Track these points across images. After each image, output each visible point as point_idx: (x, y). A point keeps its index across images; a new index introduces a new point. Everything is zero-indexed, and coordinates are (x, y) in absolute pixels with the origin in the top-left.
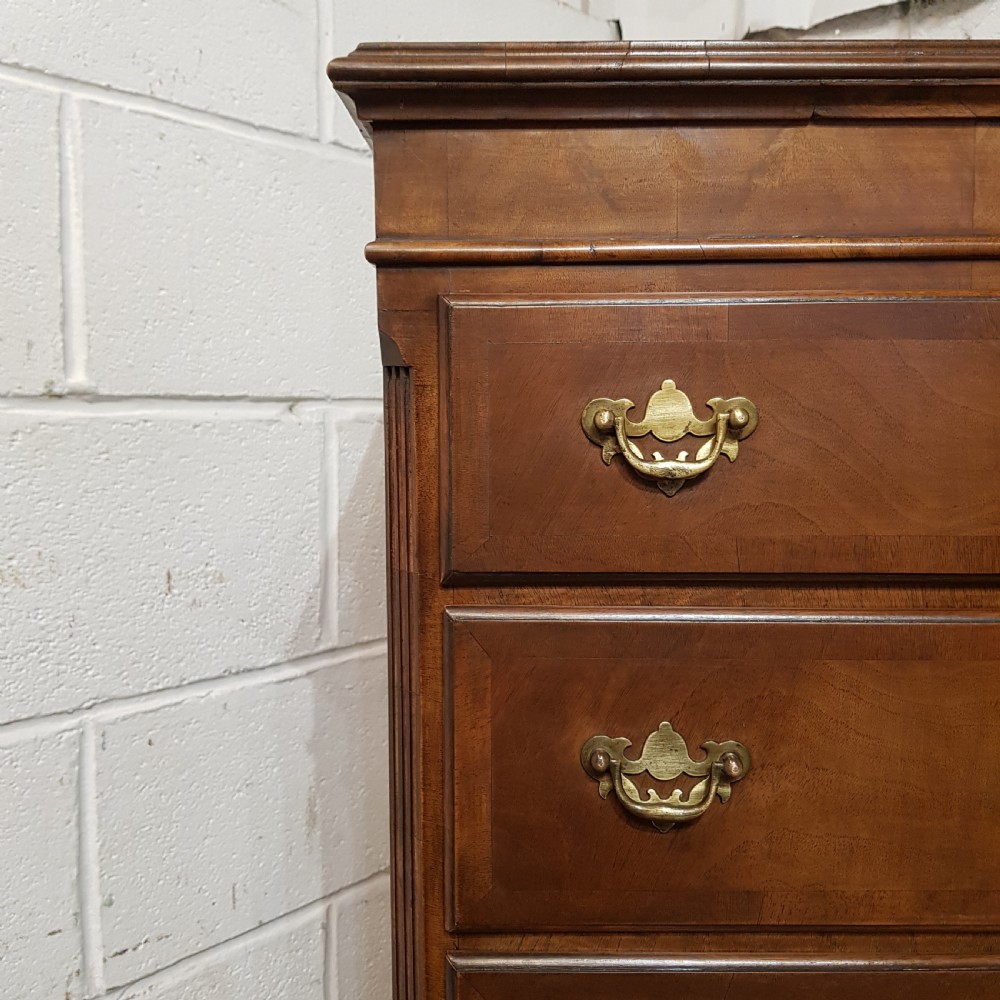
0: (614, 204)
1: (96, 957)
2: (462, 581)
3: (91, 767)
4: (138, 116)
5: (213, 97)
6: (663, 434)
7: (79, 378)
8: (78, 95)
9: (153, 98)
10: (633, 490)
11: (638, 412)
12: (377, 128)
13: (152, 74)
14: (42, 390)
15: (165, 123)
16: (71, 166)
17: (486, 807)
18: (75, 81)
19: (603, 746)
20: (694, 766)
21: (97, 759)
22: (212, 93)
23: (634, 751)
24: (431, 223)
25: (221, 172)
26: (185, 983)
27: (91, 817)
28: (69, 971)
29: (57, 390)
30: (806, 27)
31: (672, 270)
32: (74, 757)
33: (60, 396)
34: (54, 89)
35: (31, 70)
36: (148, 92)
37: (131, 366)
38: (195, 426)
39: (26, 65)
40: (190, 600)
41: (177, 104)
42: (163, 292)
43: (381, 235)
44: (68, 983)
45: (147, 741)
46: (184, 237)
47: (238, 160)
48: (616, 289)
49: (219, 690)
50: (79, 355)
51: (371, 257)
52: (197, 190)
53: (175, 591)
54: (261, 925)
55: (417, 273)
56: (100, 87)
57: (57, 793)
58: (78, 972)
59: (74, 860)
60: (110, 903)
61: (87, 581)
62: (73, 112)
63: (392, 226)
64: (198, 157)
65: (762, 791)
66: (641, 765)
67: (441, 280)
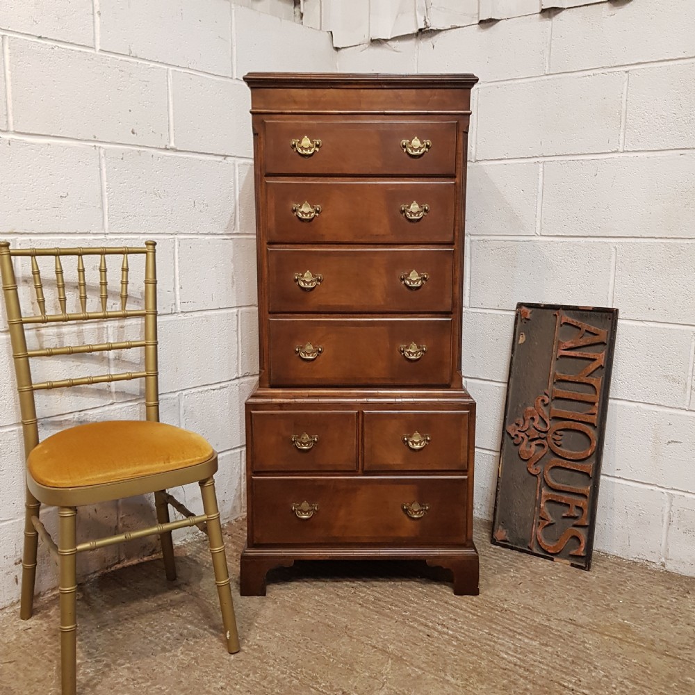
0: (295, 102)
1: (178, 302)
2: (268, 175)
4: (185, 74)
5: (204, 67)
6: (305, 147)
7: (172, 145)
8: (171, 68)
10: (300, 157)
11: (300, 142)
12: (252, 88)
13: (188, 62)
14: (164, 147)
15: (192, 75)
16: (170, 88)
17: (274, 218)
18: (170, 65)
19: (295, 206)
20: (311, 210)
21: (178, 248)
23: (300, 207)
24: (262, 106)
25: (206, 88)
26: (199, 317)
29: (168, 147)
30: (389, 38)
31: (306, 116)
32: (173, 246)
33: (168, 149)
34: (166, 67)
35: (161, 63)
36: (188, 67)
37: (185, 143)
38: (200, 161)
39: (160, 61)
40: (199, 210)
41: (195, 70)
43: (252, 108)
44: (172, 306)
45: (189, 247)
47: (210, 85)
48: (297, 119)
49: (207, 237)
50: (172, 139)
51: (251, 112)
53: (196, 207)
54: (220, 309)
55: (259, 115)
56: (176, 66)
58: (174, 304)
59: (173, 274)
60: (181, 288)
61: (175, 200)
62: (170, 73)
63: (254, 106)
64: (200, 84)
65: (324, 215)
66: (302, 210)
67: (264, 116)
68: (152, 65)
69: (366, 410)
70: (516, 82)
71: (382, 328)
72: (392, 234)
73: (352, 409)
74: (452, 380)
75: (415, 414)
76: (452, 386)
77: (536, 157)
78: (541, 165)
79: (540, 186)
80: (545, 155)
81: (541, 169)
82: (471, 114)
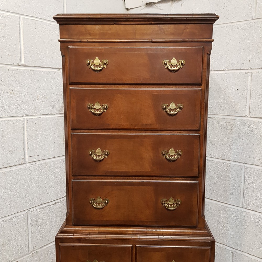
0: (90, 34)
1: (27, 157)
2: (72, 84)
3: (26, 126)
4: (32, 20)
5: (45, 17)
6: (96, 64)
7: (23, 63)
8: (22, 17)
9: (34, 17)
10: (93, 72)
11: (93, 62)
12: (60, 24)
13: (34, 13)
14: (17, 64)
15: (37, 21)
16: (21, 28)
17: (75, 113)
18: (22, 14)
19: (90, 105)
20: (101, 107)
21: (27, 124)
23: (93, 106)
24: (67, 37)
25: (46, 29)
26: (41, 164)
27: (26, 134)
28: (22, 158)
29: (19, 64)
30: (156, 2)
31: (98, 43)
32: (23, 123)
33: (20, 65)
34: (18, 16)
35: (15, 13)
36: (34, 16)
37: (31, 61)
38: (42, 72)
39: (14, 12)
40: (42, 101)
41: (39, 18)
42: (36, 49)
43: (61, 38)
44: (22, 160)
45: (35, 123)
46: (40, 40)
47: (49, 27)
48: (91, 46)
49: (47, 117)
50: (23, 59)
51: (59, 41)
52: (42, 32)
53: (39, 99)
54: (55, 157)
55: (65, 43)
56: (26, 15)
57: (20, 129)
58: (24, 158)
59: (23, 140)
60: (29, 148)
61: (25, 95)
62: (21, 19)
63: (62, 37)
64: (42, 27)
65: (110, 111)
66: (94, 107)
68: (8, 14)
69: (138, 245)
70: (233, 24)
71: (150, 187)
72: (157, 124)
73: (128, 244)
74: (198, 222)
75: (173, 248)
76: (198, 227)
77: (246, 69)
78: (250, 74)
79: (249, 87)
80: (252, 68)
81: (250, 77)
82: (213, 41)
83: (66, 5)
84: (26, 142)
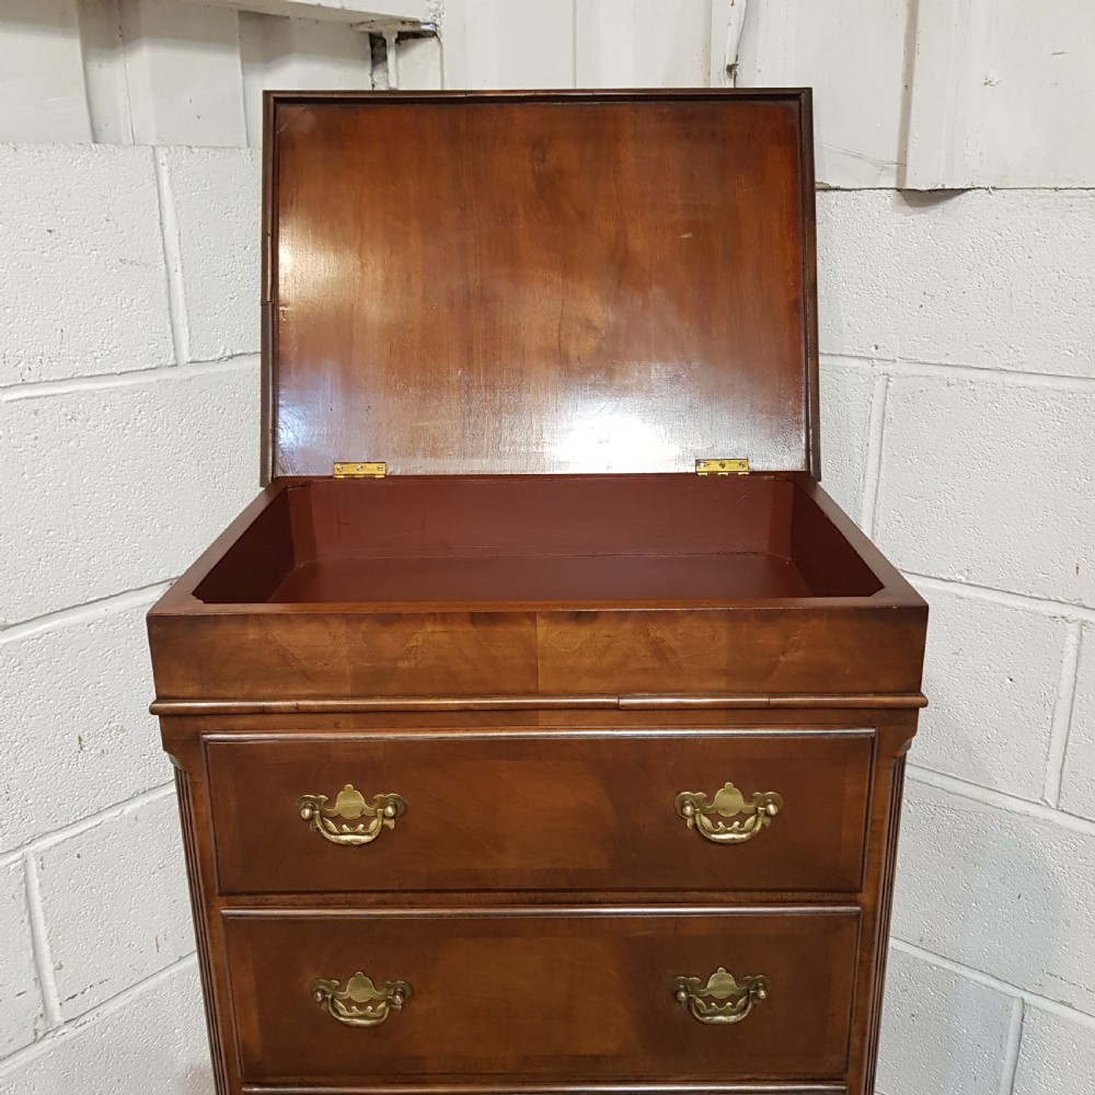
0: (308, 677)
1: (54, 1003)
3: (35, 882)
4: (14, 403)
5: (77, 364)
9: (24, 383)
11: (331, 803)
13: (21, 365)
15: (38, 400)
19: (324, 986)
20: (378, 995)
21: (39, 877)
22: (75, 362)
23: (342, 988)
25: (91, 422)
26: (124, 1007)
27: (39, 915)
28: (35, 1015)
32: (21, 879)
36: (20, 381)
37: (32, 597)
38: (89, 626)
40: (99, 752)
41: (46, 382)
42: (51, 533)
43: (160, 698)
44: (35, 1024)
45: (76, 856)
46: (64, 484)
47: (105, 407)
49: (129, 808)
51: (153, 711)
52: (71, 444)
53: (86, 748)
54: (181, 958)
55: (187, 721)
57: (11, 905)
58: (42, 1015)
59: (30, 945)
60: (61, 967)
61: (16, 759)
63: (165, 692)
64: (69, 417)
66: (347, 994)
67: (201, 723)
72: (646, 1054)
78: (1073, 629)
79: (1066, 684)
80: (1086, 603)
81: (1072, 639)
83: (179, 269)
84: (45, 948)
